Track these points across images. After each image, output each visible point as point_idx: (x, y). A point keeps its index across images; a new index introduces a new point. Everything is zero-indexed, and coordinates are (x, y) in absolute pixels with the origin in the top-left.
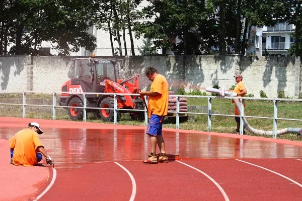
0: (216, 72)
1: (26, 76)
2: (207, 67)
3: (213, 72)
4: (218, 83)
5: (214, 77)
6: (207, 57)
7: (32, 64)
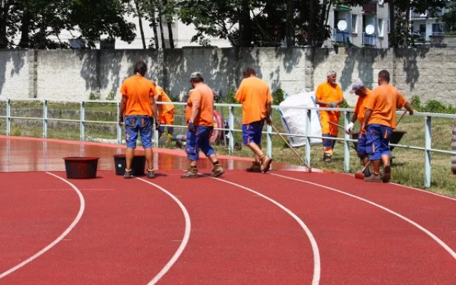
0: (278, 71)
1: (27, 78)
2: (268, 64)
3: (274, 70)
4: (279, 86)
5: (275, 77)
6: (268, 50)
7: (36, 60)
